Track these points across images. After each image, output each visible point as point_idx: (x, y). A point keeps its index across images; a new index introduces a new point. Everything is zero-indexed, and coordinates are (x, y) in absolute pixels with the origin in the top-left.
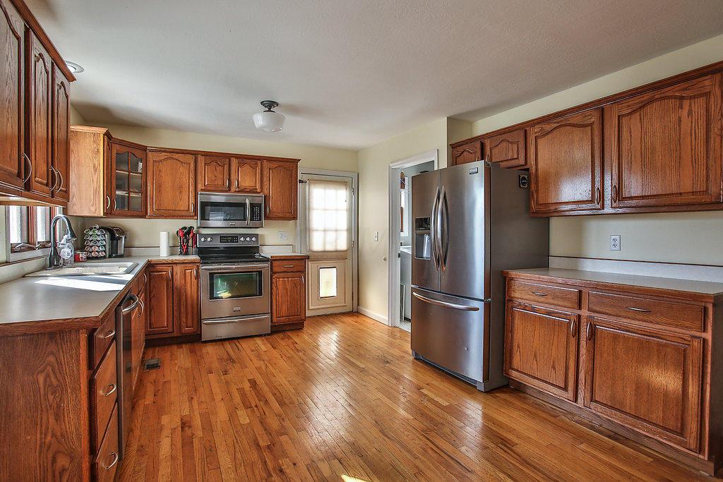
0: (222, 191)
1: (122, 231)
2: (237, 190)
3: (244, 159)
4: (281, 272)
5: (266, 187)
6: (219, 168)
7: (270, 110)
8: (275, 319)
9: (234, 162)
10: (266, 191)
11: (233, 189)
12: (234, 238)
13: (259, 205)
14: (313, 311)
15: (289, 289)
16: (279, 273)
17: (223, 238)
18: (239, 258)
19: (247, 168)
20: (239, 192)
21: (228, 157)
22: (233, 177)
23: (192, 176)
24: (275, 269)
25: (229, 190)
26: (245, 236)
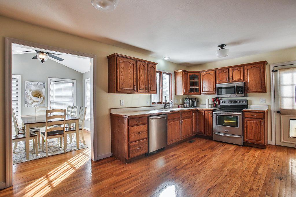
0: (226, 83)
1: (195, 99)
2: (232, 81)
3: (234, 67)
4: (249, 118)
5: (246, 78)
6: (224, 74)
7: (222, 49)
8: (245, 139)
9: (231, 70)
10: (246, 80)
11: (231, 81)
12: (235, 101)
13: (241, 87)
14: (283, 143)
15: (254, 127)
16: (248, 118)
17: (230, 101)
18: (235, 110)
19: (236, 71)
20: (233, 82)
21: (228, 68)
22: (231, 76)
23: (214, 78)
24: (246, 116)
25: (229, 81)
26: (240, 101)
